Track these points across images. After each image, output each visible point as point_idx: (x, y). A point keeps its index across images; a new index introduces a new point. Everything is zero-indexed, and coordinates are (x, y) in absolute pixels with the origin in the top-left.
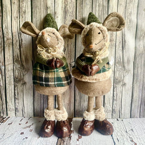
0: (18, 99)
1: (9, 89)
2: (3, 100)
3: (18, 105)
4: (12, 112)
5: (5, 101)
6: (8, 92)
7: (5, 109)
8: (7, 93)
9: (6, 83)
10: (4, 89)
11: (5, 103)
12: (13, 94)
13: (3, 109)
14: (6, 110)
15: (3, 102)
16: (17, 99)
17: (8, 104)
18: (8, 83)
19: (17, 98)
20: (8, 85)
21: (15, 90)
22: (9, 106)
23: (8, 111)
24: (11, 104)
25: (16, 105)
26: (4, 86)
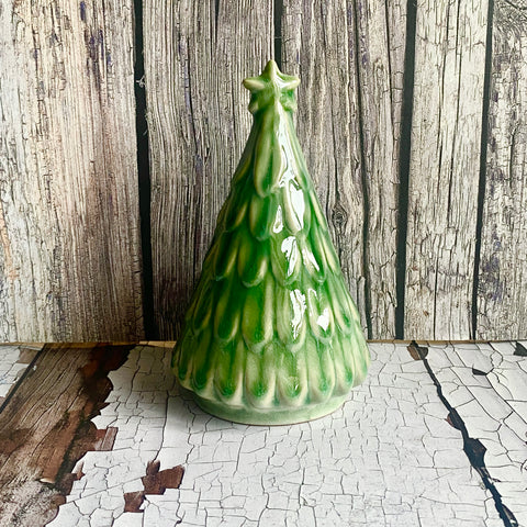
0: (512, 179)
1: (436, 91)
2: (374, 188)
3: (502, 230)
4: (444, 300)
5: (391, 201)
6: (433, 117)
7: (390, 271)
8: (417, 130)
9: (420, 31)
10: (398, 94)
11: (390, 217)
12: (471, 134)
13: (366, 272)
14: (391, 286)
15: (375, 211)
16: (502, 176)
17: (417, 228)
18: (436, 34)
19: (506, 171)
20: (431, 48)
21: (489, 96)
22: (427, 244)
23: (409, 293)
24: (441, 229)
25: (487, 231)
26: (399, 66)
